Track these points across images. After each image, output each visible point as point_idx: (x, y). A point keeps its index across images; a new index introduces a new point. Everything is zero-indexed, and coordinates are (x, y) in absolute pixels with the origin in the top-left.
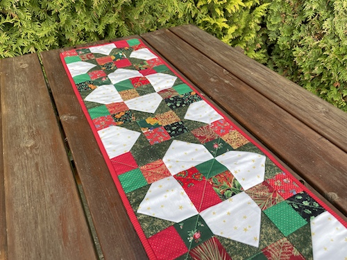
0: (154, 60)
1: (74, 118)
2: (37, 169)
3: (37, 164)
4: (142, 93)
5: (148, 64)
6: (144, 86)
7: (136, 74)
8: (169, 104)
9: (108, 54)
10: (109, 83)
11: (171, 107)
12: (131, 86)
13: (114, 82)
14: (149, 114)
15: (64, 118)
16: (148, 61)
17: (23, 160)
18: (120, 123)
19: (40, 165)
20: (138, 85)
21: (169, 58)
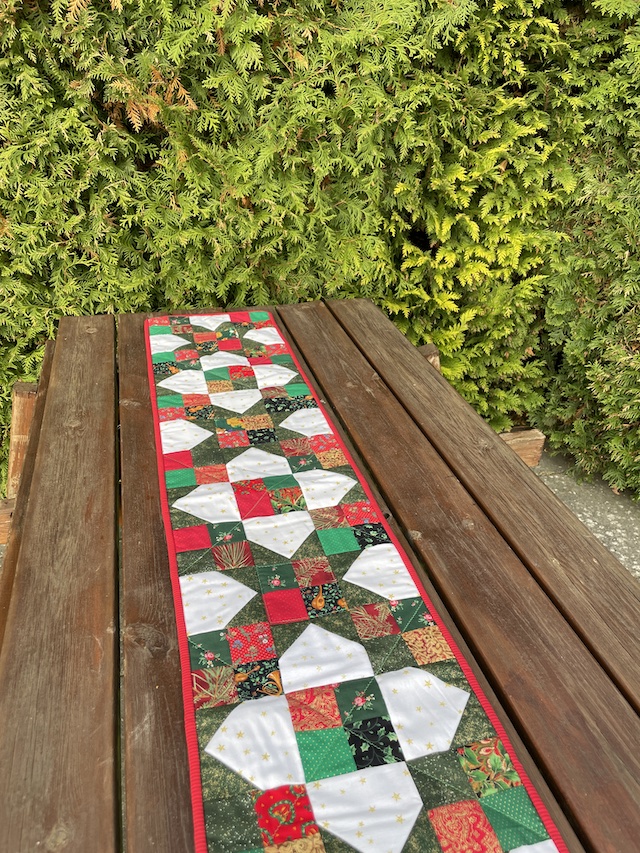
0: (278, 346)
1: (136, 404)
2: (76, 450)
3: (77, 446)
4: (238, 387)
5: (264, 351)
6: (245, 379)
7: (243, 361)
8: (267, 406)
9: (213, 329)
10: (198, 368)
11: (268, 410)
12: (226, 376)
13: (205, 368)
14: (234, 414)
15: (124, 402)
16: (268, 347)
17: (62, 440)
18: (192, 418)
19: (81, 448)
20: (236, 376)
21: (302, 347)
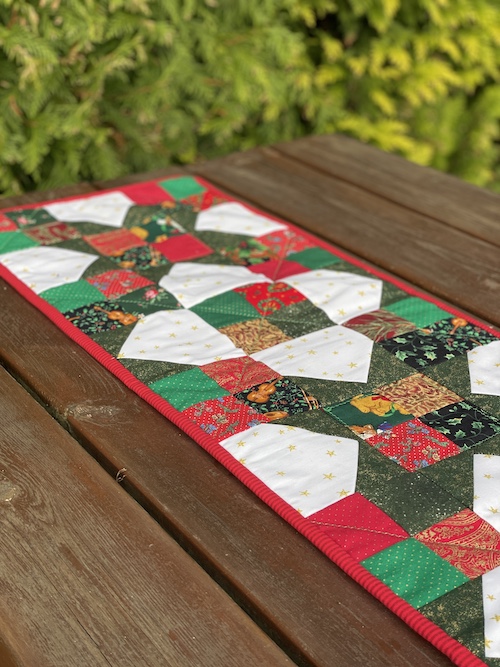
1: (111, 411)
3: (66, 551)
4: (295, 330)
5: (265, 248)
6: (292, 309)
7: (240, 277)
8: (402, 356)
10: (170, 303)
11: (411, 362)
12: (247, 310)
13: (187, 302)
14: (354, 387)
15: (80, 412)
16: (264, 239)
18: (278, 415)
20: (268, 304)
